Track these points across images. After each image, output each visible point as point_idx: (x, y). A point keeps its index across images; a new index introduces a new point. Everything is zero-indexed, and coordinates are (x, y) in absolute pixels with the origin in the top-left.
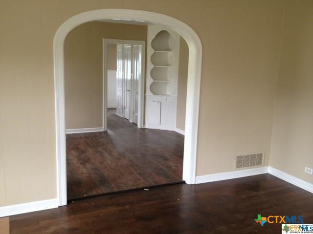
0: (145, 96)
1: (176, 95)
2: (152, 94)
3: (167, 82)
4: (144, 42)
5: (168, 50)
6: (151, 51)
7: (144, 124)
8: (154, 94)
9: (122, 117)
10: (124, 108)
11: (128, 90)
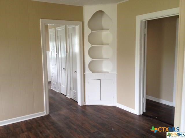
0: (84, 75)
1: (116, 72)
2: (91, 72)
3: (102, 60)
4: (81, 23)
5: (102, 29)
6: (88, 31)
7: (85, 101)
8: (93, 72)
9: (58, 92)
10: (59, 85)
11: (64, 69)
